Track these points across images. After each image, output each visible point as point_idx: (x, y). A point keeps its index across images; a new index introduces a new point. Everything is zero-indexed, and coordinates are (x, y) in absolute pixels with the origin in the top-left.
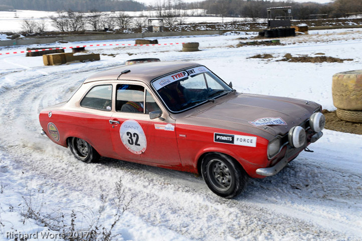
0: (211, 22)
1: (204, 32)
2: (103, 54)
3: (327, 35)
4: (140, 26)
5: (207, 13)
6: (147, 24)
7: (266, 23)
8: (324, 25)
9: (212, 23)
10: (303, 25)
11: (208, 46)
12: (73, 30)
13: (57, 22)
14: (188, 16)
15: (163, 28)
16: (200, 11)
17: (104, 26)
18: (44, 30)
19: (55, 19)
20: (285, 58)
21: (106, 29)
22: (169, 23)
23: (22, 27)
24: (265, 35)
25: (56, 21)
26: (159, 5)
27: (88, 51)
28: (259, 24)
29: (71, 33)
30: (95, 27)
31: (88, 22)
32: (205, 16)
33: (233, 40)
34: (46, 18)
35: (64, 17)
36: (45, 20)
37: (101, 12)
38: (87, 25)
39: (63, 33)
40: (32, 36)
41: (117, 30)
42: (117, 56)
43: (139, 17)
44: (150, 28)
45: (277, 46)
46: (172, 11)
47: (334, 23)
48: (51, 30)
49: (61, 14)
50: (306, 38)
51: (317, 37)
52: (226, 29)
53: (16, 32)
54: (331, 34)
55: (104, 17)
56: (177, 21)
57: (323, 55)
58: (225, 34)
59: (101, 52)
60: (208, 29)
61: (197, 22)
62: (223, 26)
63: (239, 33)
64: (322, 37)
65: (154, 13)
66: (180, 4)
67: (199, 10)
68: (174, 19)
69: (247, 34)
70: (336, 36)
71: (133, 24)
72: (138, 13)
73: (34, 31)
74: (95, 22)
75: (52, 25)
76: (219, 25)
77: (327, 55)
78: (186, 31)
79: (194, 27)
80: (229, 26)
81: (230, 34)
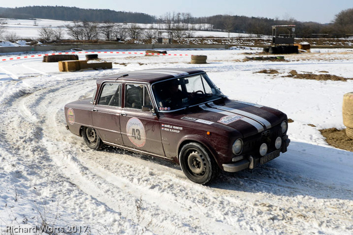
0: (217, 36)
1: (211, 45)
2: (115, 63)
3: (329, 54)
4: (151, 38)
5: (213, 28)
6: (157, 36)
7: (270, 40)
8: (325, 44)
9: (218, 38)
10: (306, 43)
11: (215, 59)
12: (87, 39)
13: (73, 31)
14: (196, 30)
15: (172, 41)
16: (207, 26)
17: (116, 36)
18: (60, 38)
19: (71, 28)
20: (290, 74)
21: (118, 39)
22: (178, 36)
23: (40, 34)
24: (269, 51)
25: (72, 29)
26: (169, 19)
27: (100, 59)
28: (263, 40)
29: (85, 41)
30: (108, 37)
31: (102, 31)
32: (212, 31)
33: (238, 54)
34: (63, 27)
35: (80, 26)
36: (62, 29)
37: (114, 23)
38: (101, 34)
39: (78, 41)
40: (49, 43)
41: (128, 40)
42: (128, 65)
43: (149, 29)
44: (160, 40)
45: (282, 62)
46: (181, 24)
47: (335, 43)
48: (67, 38)
49: (77, 24)
50: (309, 55)
51: (319, 55)
52: (232, 44)
53: (34, 39)
54: (332, 53)
55: (116, 27)
56: (185, 34)
57: (328, 74)
58: (231, 48)
59: (113, 61)
60: (214, 43)
61: (204, 36)
62: (229, 41)
63: (244, 48)
64: (324, 55)
65: (164, 26)
66: (188, 18)
67: (206, 24)
68: (182, 32)
69: (251, 49)
70: (338, 56)
71: (144, 36)
72: (149, 26)
73: (51, 39)
74: (108, 32)
75: (68, 34)
76: (225, 39)
77: (331, 73)
78: (194, 44)
79: (201, 41)
80: (234, 41)
81: (236, 49)
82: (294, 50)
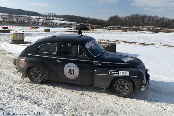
0: (63, 23)
4: (36, 22)
12: (8, 21)
13: (2, 17)
14: (54, 20)
17: (21, 20)
21: (22, 22)
22: (47, 22)
24: (78, 29)
30: (18, 21)
31: (15, 18)
35: (5, 16)
37: (22, 15)
39: (4, 21)
41: (26, 22)
50: (93, 31)
56: (50, 21)
60: (61, 25)
61: (57, 22)
62: (67, 25)
69: (74, 28)
71: (33, 21)
74: (18, 18)
78: (53, 25)
79: (56, 24)
81: (68, 28)
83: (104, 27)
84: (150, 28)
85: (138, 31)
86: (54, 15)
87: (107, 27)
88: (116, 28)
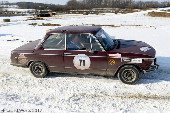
0: (19, 11)
1: (16, 15)
3: (61, 16)
14: (11, 8)
16: (16, 6)
22: (1, 11)
24: (40, 16)
28: (38, 12)
33: (27, 18)
50: (54, 17)
56: (4, 10)
58: (25, 15)
60: (18, 13)
62: (24, 12)
63: (30, 15)
64: (59, 17)
68: (3, 9)
69: (33, 16)
70: (64, 17)
76: (22, 12)
78: (9, 14)
79: (12, 13)
80: (26, 12)
81: (27, 15)
82: (48, 15)
83: (65, 11)
84: (109, 10)
85: (98, 14)
86: (7, 3)
87: (67, 12)
88: (76, 12)
